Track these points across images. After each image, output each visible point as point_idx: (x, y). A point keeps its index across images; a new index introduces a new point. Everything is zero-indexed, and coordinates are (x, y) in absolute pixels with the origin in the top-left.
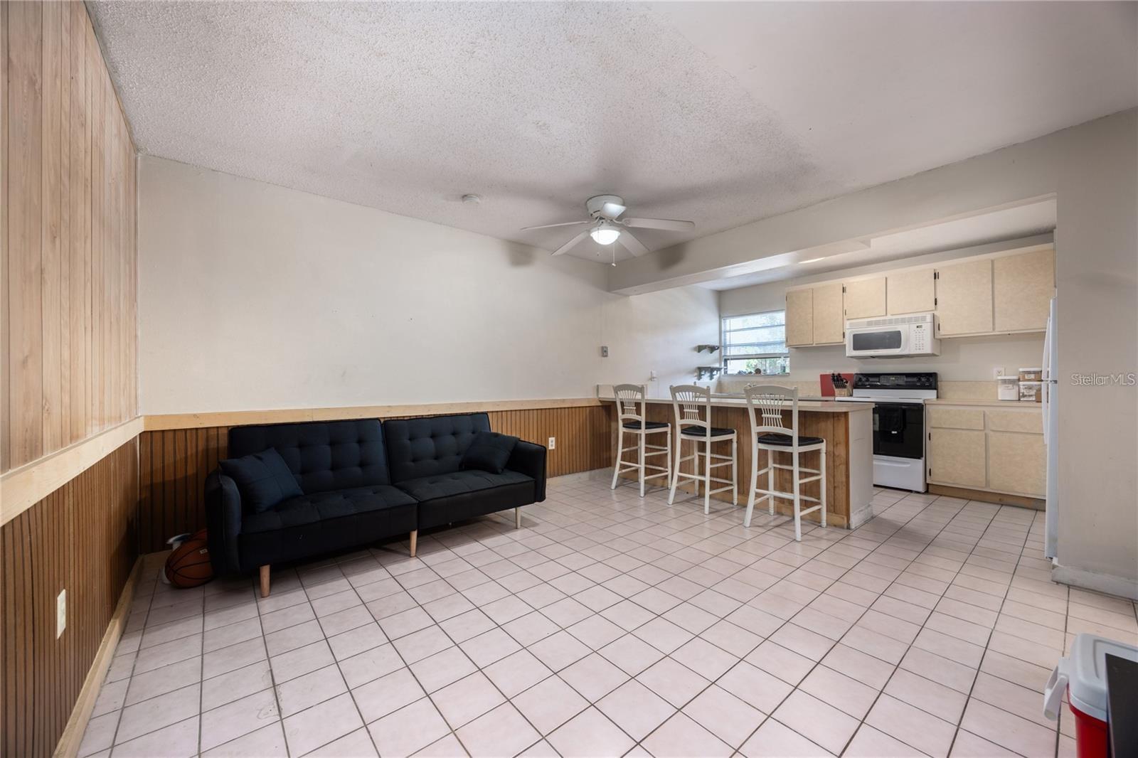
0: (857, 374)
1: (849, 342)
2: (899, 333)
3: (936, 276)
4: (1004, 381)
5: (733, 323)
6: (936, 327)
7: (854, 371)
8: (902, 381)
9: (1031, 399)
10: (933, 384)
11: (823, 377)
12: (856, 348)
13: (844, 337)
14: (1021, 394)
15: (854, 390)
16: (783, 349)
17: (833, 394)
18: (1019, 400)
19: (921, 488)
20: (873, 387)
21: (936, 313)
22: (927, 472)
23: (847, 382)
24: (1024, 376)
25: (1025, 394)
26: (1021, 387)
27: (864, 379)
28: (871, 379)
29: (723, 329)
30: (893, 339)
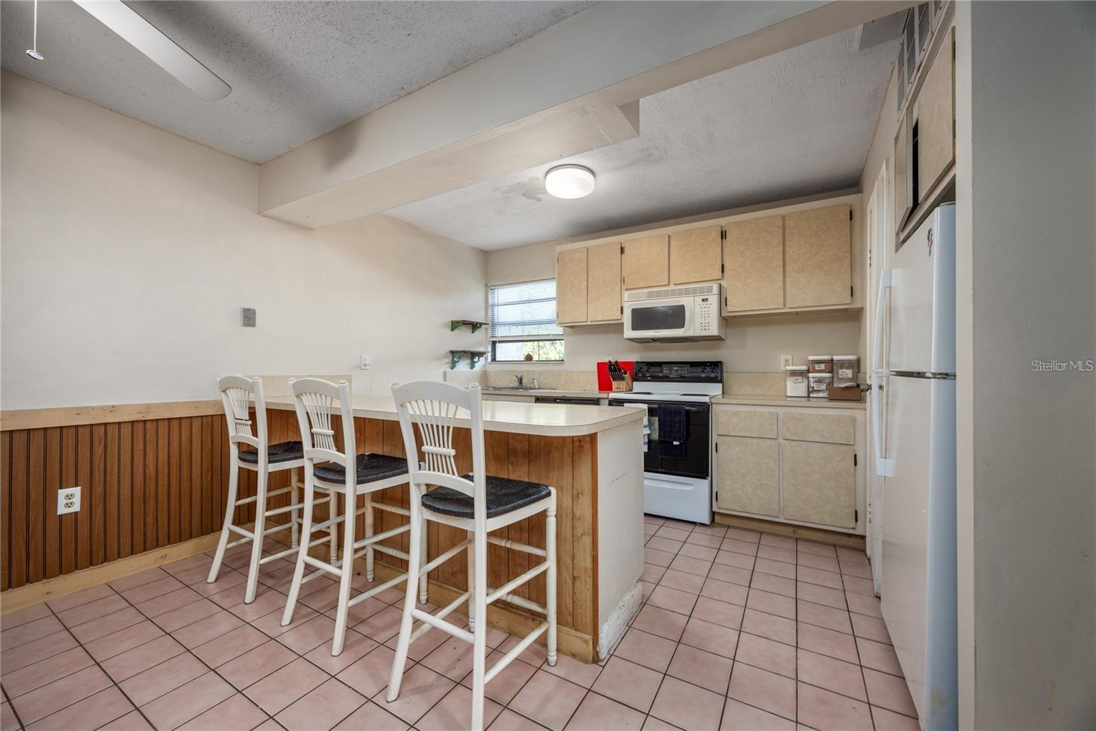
0: (637, 362)
1: (627, 320)
2: (682, 307)
3: (723, 235)
4: (794, 373)
5: (504, 294)
6: (723, 301)
7: (634, 358)
8: (685, 371)
9: (821, 395)
10: (719, 378)
11: (600, 365)
12: (635, 327)
13: (622, 313)
14: (811, 389)
15: (634, 383)
16: (557, 330)
17: (610, 389)
18: (809, 396)
19: (706, 519)
20: (655, 379)
21: (724, 283)
22: (713, 496)
23: (626, 373)
24: (814, 367)
25: (816, 388)
26: (811, 379)
27: (645, 369)
28: (652, 369)
29: (490, 302)
30: (676, 316)
